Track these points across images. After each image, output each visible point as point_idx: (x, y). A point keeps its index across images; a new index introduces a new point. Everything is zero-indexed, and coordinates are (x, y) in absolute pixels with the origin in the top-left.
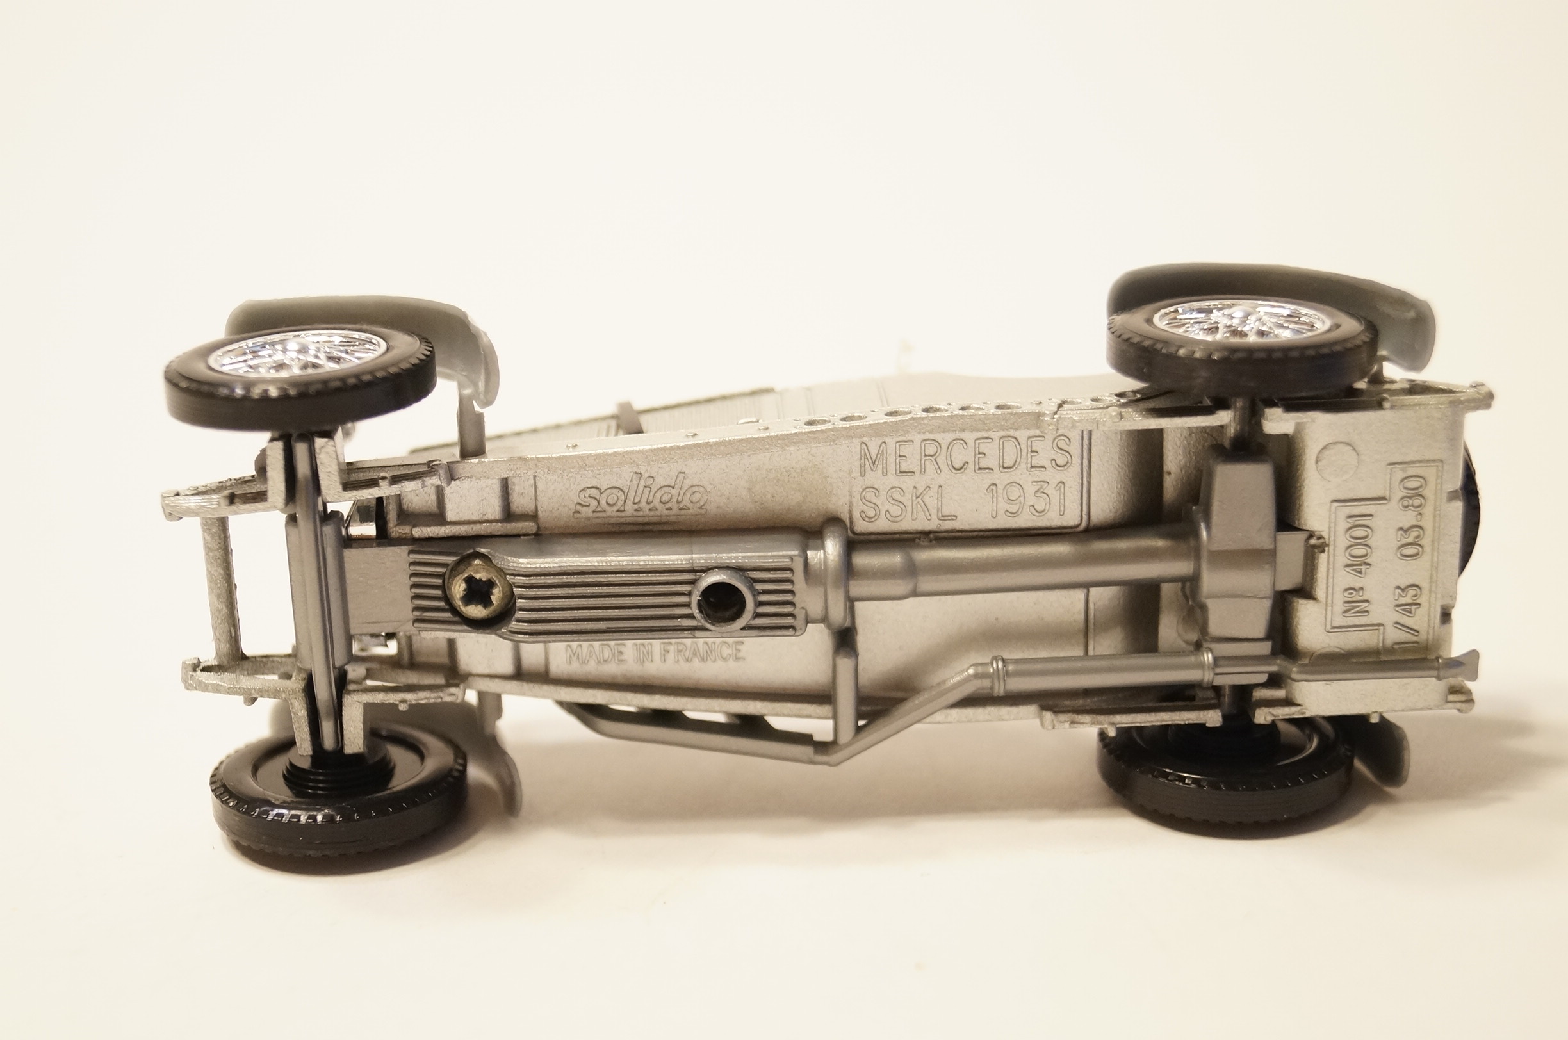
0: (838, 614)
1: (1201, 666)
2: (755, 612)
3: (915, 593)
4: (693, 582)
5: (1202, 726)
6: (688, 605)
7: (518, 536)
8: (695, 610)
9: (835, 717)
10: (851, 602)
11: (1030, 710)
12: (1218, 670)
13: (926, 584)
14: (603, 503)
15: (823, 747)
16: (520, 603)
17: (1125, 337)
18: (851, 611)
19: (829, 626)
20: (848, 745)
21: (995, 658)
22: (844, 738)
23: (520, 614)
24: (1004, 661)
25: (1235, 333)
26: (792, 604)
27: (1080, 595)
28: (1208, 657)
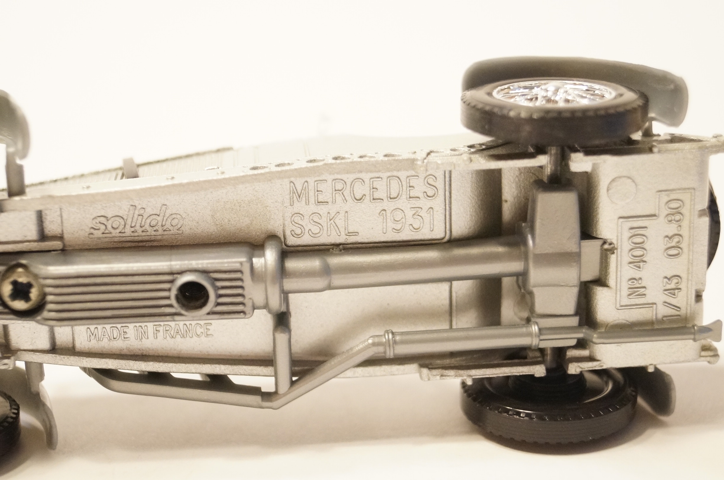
0: (275, 303)
1: (530, 334)
2: (216, 302)
3: (330, 287)
4: (172, 282)
5: (532, 377)
6: (168, 298)
7: (49, 251)
8: (173, 301)
9: (276, 375)
10: (285, 295)
11: (414, 367)
12: (542, 337)
13: (337, 280)
14: (109, 227)
15: (267, 396)
16: (50, 298)
17: (473, 104)
18: (286, 300)
19: (270, 311)
20: (285, 395)
21: (387, 332)
22: (281, 391)
23: (50, 306)
24: (393, 333)
25: (549, 101)
26: (242, 295)
27: (445, 286)
28: (535, 329)
